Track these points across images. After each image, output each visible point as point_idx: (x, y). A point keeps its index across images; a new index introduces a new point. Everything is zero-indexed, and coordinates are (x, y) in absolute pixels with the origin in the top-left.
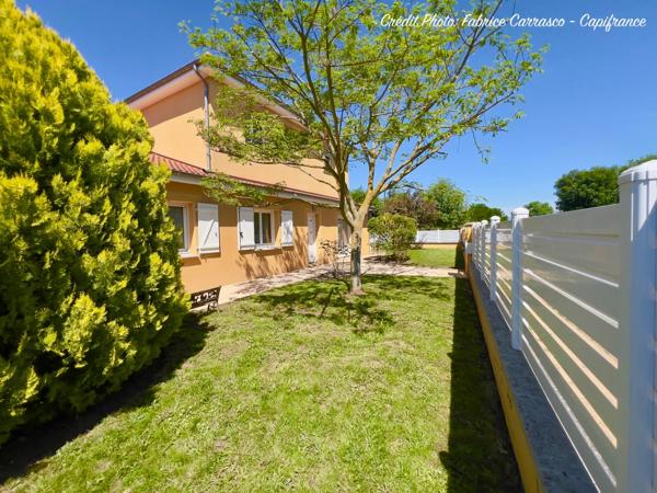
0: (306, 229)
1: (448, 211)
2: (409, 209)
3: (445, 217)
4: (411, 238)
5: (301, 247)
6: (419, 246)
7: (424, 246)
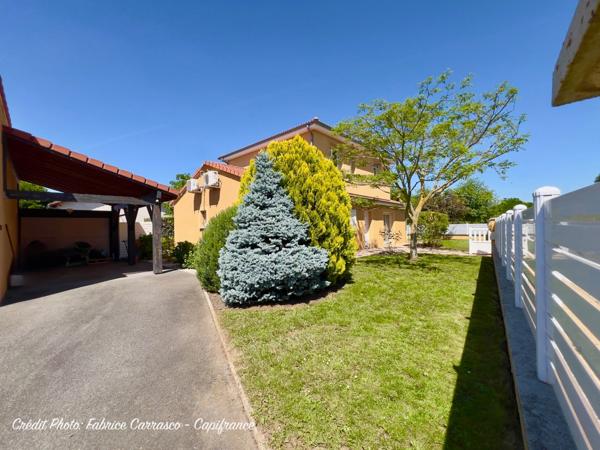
0: (364, 222)
1: (477, 207)
2: (440, 206)
3: (474, 212)
4: (444, 230)
5: (361, 235)
6: (449, 237)
7: (454, 237)
